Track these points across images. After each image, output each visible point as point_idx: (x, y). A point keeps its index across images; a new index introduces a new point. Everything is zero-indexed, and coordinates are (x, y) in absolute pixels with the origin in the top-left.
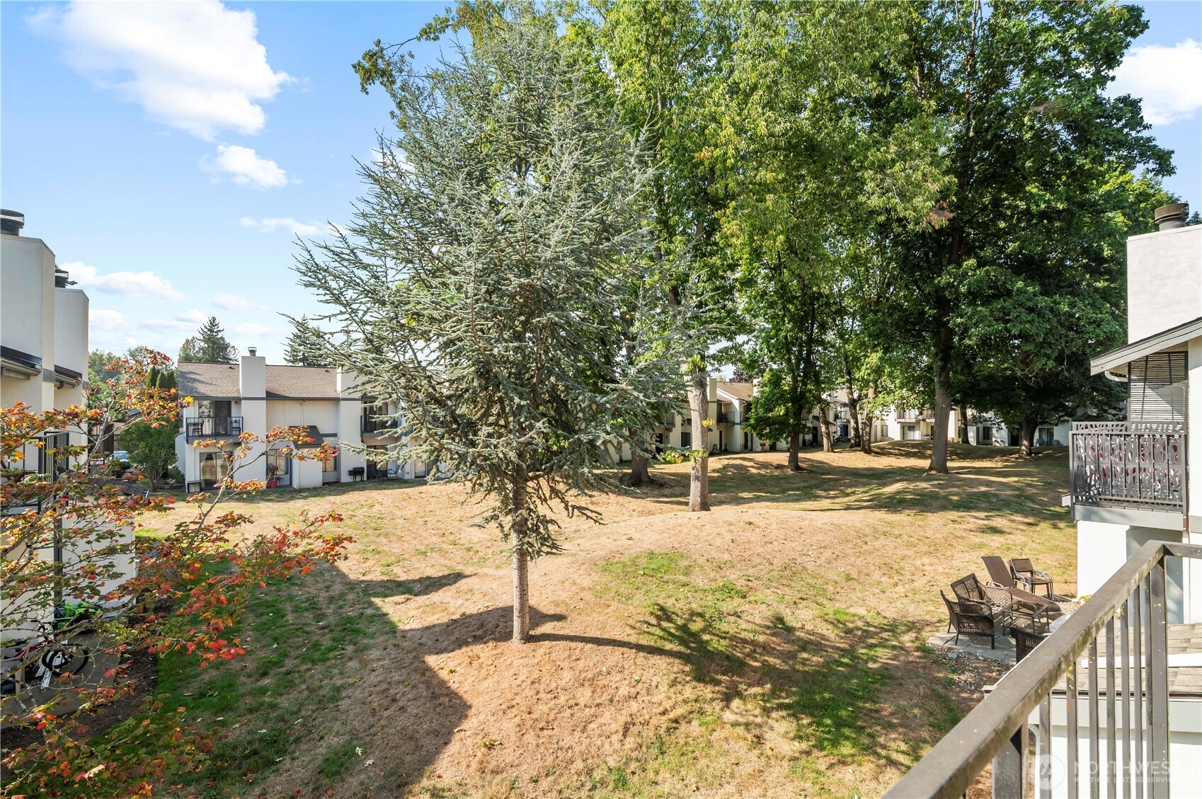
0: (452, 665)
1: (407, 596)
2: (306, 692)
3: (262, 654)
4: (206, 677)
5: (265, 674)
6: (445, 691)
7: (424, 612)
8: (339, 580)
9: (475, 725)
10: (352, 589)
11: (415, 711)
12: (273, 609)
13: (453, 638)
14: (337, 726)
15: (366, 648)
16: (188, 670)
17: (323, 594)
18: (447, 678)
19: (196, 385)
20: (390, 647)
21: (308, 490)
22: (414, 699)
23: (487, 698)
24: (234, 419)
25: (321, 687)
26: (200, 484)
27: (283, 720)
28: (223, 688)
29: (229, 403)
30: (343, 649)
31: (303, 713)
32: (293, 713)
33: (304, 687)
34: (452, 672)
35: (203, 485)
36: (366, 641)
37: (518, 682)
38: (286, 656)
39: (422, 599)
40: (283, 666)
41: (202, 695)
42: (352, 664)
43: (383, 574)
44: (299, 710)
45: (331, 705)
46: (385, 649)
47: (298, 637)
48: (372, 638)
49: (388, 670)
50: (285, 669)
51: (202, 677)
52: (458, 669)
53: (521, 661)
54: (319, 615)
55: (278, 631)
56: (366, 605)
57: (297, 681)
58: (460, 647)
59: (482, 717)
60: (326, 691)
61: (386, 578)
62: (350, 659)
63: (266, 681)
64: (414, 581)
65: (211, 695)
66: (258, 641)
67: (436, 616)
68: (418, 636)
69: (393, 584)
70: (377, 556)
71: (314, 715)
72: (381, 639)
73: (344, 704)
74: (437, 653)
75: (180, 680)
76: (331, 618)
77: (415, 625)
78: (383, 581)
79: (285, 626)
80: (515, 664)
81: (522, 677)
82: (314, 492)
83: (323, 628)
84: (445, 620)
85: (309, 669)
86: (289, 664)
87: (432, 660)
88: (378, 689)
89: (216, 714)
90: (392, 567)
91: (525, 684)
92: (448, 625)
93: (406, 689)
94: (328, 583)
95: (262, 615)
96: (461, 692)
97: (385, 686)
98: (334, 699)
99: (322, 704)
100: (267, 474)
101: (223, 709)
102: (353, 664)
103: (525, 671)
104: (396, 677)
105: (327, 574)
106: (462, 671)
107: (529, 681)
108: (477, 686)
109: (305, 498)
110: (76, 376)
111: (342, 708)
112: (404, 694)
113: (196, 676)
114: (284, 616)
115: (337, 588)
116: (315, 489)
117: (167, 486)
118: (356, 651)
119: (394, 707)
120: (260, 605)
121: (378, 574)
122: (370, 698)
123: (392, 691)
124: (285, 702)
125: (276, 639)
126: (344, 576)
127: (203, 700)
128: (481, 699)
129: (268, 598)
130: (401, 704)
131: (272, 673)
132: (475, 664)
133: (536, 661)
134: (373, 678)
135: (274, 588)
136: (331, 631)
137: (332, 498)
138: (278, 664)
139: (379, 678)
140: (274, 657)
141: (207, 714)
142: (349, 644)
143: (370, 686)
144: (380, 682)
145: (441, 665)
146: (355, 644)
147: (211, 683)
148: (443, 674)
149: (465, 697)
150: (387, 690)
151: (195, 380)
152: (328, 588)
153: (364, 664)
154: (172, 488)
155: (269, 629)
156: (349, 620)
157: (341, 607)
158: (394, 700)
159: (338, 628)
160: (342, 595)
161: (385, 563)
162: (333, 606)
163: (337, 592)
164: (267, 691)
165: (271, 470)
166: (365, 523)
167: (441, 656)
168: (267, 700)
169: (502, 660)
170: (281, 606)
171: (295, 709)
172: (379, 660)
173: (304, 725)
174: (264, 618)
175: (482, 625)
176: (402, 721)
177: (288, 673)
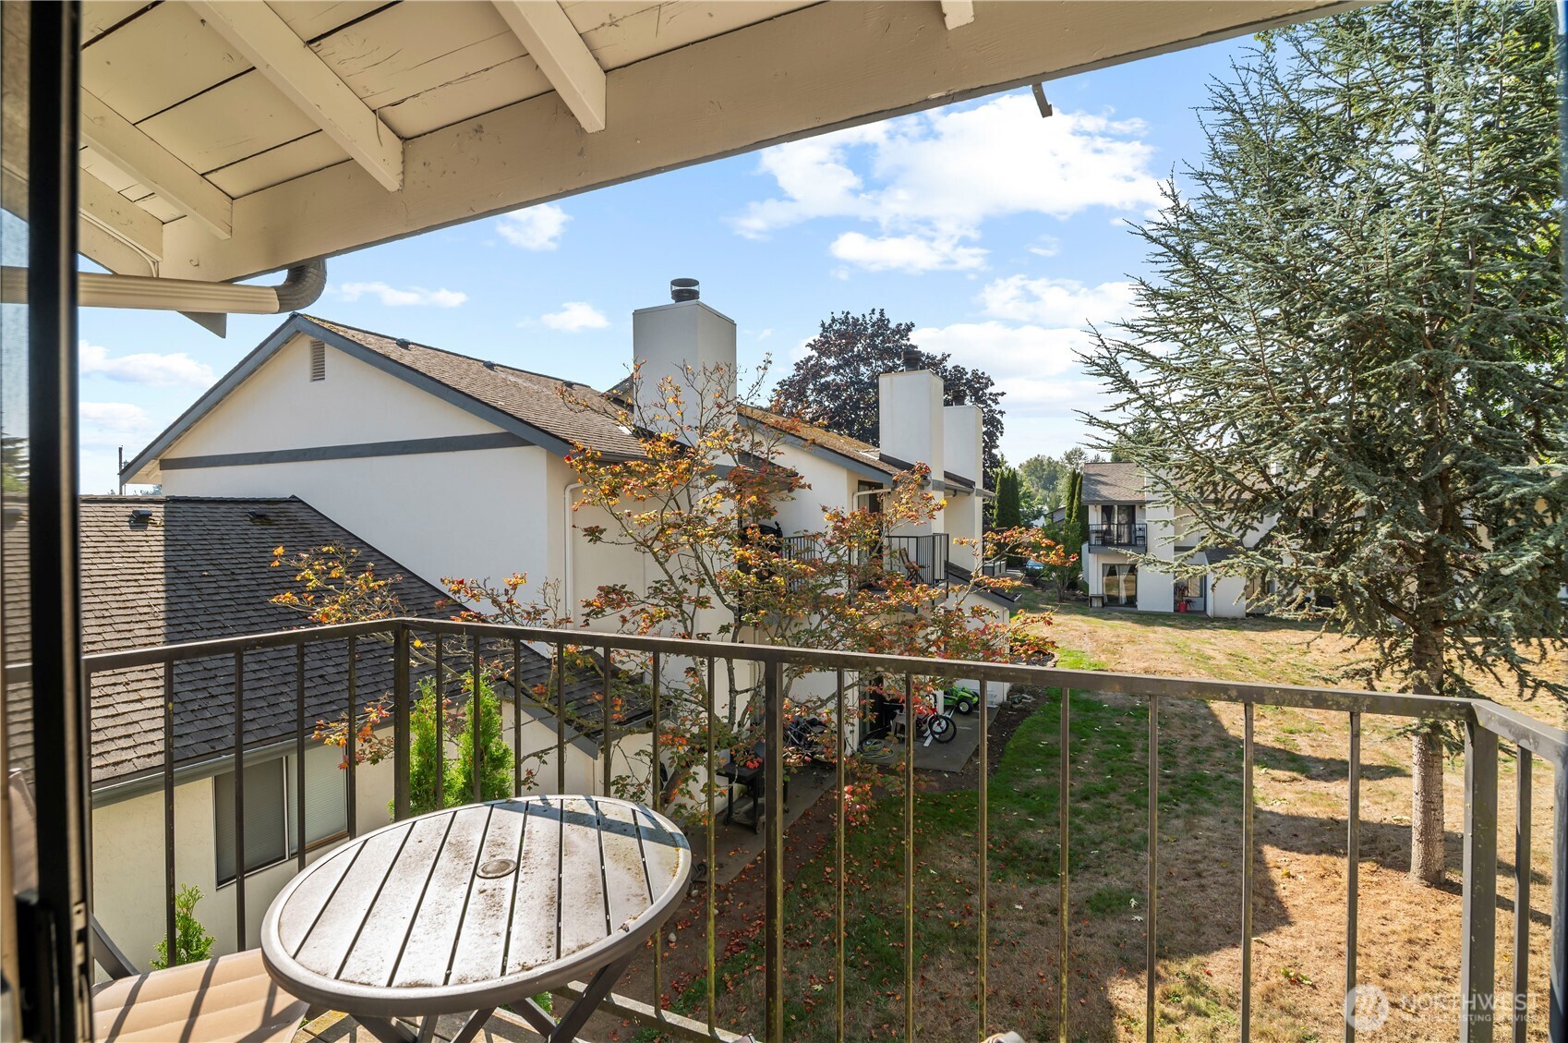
0: (1293, 869)
1: (1295, 774)
2: (1115, 830)
3: (1092, 780)
4: (1036, 781)
5: (1086, 799)
6: (1265, 892)
7: (1303, 800)
8: (1212, 731)
9: (1286, 947)
10: (1226, 746)
11: (1216, 896)
12: (1123, 740)
13: (1317, 840)
14: (1126, 872)
15: (1203, 813)
16: (1024, 769)
17: (1186, 742)
18: (1278, 880)
19: (1099, 487)
20: (1231, 822)
21: (1225, 620)
22: (1223, 885)
23: (1322, 926)
24: (1137, 526)
25: (1133, 831)
26: (1102, 598)
27: (1082, 845)
28: (1045, 796)
29: (1133, 507)
30: (1176, 805)
31: (1103, 847)
32: (1095, 843)
33: (1116, 824)
34: (1289, 875)
35: (1106, 600)
36: (1206, 806)
37: (1386, 930)
38: (1114, 790)
39: (1313, 785)
40: (1106, 798)
41: (1027, 795)
42: (1175, 822)
43: (1278, 740)
44: (1101, 843)
45: (1131, 851)
46: (1223, 822)
47: (1136, 776)
48: (1216, 805)
49: (1212, 843)
50: (1106, 802)
51: (1033, 780)
52: (1300, 876)
53: (1406, 906)
54: (1169, 762)
55: (1118, 763)
56: (1232, 769)
57: (1112, 817)
58: (1320, 852)
59: (1301, 943)
60: (1134, 837)
61: (1278, 746)
62: (1178, 817)
63: (1084, 805)
64: (1318, 760)
65: (1034, 798)
66: (1094, 766)
67: (1315, 809)
68: (1275, 822)
69: (1285, 756)
70: (1280, 717)
71: (1111, 853)
72: (1226, 809)
73: (1145, 856)
74: (1285, 849)
75: (1014, 776)
76: (1182, 770)
77: (1279, 808)
78: (1274, 749)
79: (1127, 761)
80: (1393, 904)
81: (1395, 926)
82: (1232, 623)
83: (1167, 776)
84: (1323, 816)
85: (1131, 811)
86: (1114, 798)
87: (1271, 853)
88: (1187, 856)
89: (1030, 815)
90: (1294, 737)
91: (1395, 937)
92: (1322, 823)
93: (1220, 871)
94: (1198, 732)
95: (1109, 743)
96: (1289, 903)
97: (1198, 857)
98: (1138, 847)
99: (1124, 847)
100: (1175, 593)
101: (1036, 814)
102: (1178, 823)
103: (1407, 921)
104: (1217, 853)
105: (1200, 721)
106: (1304, 881)
107: (1405, 937)
108: (1315, 907)
109: (1215, 628)
110: (970, 484)
111: (1141, 858)
112: (1213, 875)
113: (1028, 777)
114: (1130, 751)
115: (1207, 740)
116: (1235, 620)
117: (1074, 598)
118: (1188, 811)
119: (1196, 881)
120: (1111, 733)
121: (1270, 738)
122: (1175, 862)
123: (1202, 866)
124: (1091, 830)
125: (1112, 771)
126: (1221, 728)
127: (1026, 799)
128: (1312, 923)
129: (1124, 729)
130: (1204, 881)
131: (1093, 800)
132: (1328, 882)
133: (1434, 916)
134: (1191, 845)
135: (1133, 721)
136: (1174, 782)
137: (1251, 634)
138: (1103, 794)
139: (1197, 848)
140: (1102, 787)
141: (1023, 812)
142: (1186, 802)
143: (1182, 851)
144: (1196, 851)
145: (1279, 864)
146: (1192, 804)
147: (1038, 787)
148: (1276, 875)
149: (1292, 911)
150: (1196, 862)
151: (1100, 482)
152: (1195, 737)
153: (1190, 828)
154: (1078, 600)
155: (1110, 759)
156: (1202, 778)
157: (1199, 762)
158: (1199, 875)
159: (1184, 783)
160: (1209, 749)
161: (1286, 727)
162: (1190, 759)
163: (1205, 744)
164: (1081, 813)
165: (1180, 589)
166: (1283, 672)
167: (1288, 853)
168: (1077, 821)
169: (1372, 892)
170: (1133, 740)
171: (1097, 841)
172: (1208, 829)
173: (1098, 857)
174: (1110, 747)
175: (1373, 840)
176: (1196, 898)
177: (1109, 806)
